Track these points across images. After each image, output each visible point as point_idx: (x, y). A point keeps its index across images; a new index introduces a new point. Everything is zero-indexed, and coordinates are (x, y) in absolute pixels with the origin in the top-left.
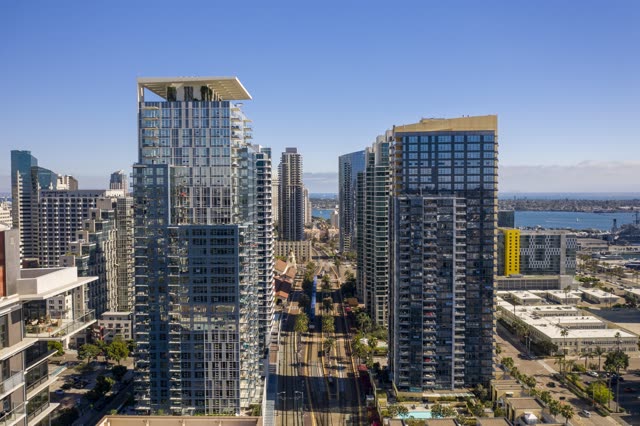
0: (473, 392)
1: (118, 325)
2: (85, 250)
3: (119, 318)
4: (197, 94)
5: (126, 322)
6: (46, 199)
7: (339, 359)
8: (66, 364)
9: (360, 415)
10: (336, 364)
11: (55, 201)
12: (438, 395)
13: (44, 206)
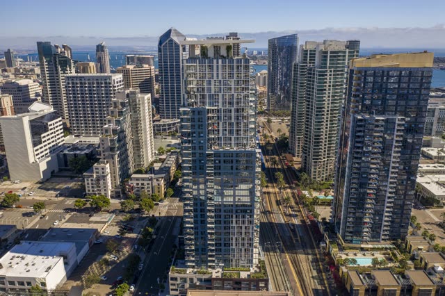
0: (394, 243)
1: (143, 184)
2: (115, 132)
3: (143, 179)
4: (223, 52)
5: (149, 182)
6: (70, 82)
7: (292, 207)
8: (113, 212)
9: (318, 256)
10: (291, 212)
11: (77, 84)
12: (371, 246)
13: (69, 87)
